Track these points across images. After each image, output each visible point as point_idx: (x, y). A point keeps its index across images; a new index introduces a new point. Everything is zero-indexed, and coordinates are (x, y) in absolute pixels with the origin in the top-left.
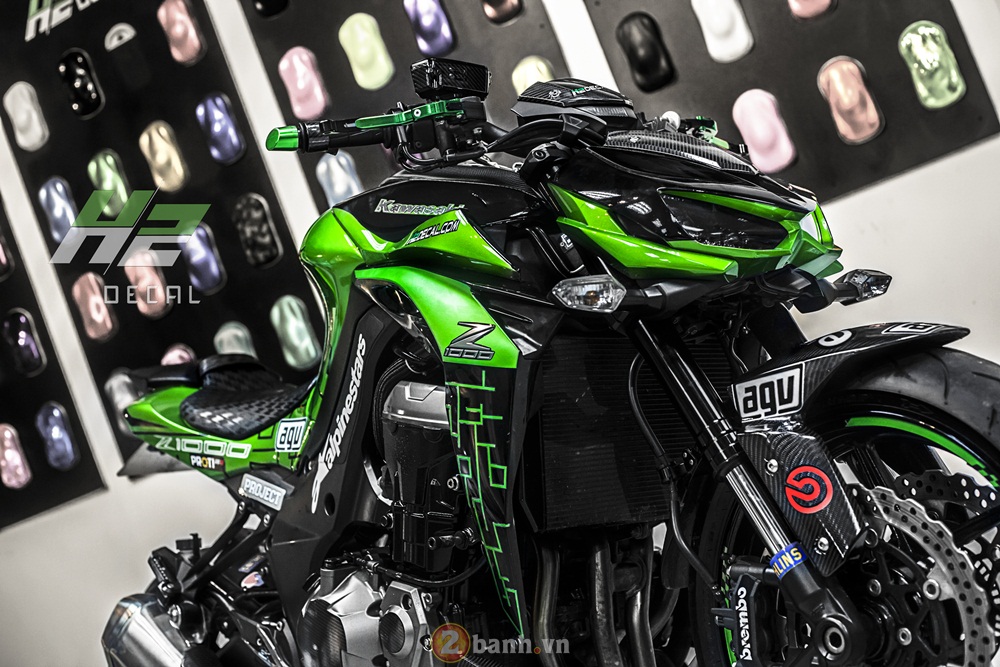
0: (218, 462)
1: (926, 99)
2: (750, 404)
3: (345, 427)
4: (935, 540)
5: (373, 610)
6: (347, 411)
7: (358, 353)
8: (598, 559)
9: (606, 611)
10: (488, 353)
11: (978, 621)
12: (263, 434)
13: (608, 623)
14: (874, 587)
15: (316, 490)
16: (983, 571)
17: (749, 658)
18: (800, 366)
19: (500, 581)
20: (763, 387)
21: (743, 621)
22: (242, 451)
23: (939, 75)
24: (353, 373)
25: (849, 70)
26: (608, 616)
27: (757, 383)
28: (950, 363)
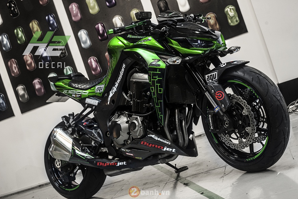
0: (80, 95)
1: (230, 23)
2: (208, 79)
3: (118, 84)
4: (244, 104)
5: (127, 122)
6: (119, 81)
7: (123, 68)
8: (176, 111)
9: (178, 122)
10: (159, 65)
11: (252, 119)
12: (91, 89)
13: (179, 124)
14: (234, 113)
15: (109, 99)
16: (257, 108)
17: (212, 129)
18: (217, 71)
19: (158, 114)
20: (210, 76)
21: (211, 121)
22: (86, 93)
23: (234, 18)
24: (121, 72)
25: (213, 16)
26: (178, 123)
27: (209, 75)
28: (245, 69)
